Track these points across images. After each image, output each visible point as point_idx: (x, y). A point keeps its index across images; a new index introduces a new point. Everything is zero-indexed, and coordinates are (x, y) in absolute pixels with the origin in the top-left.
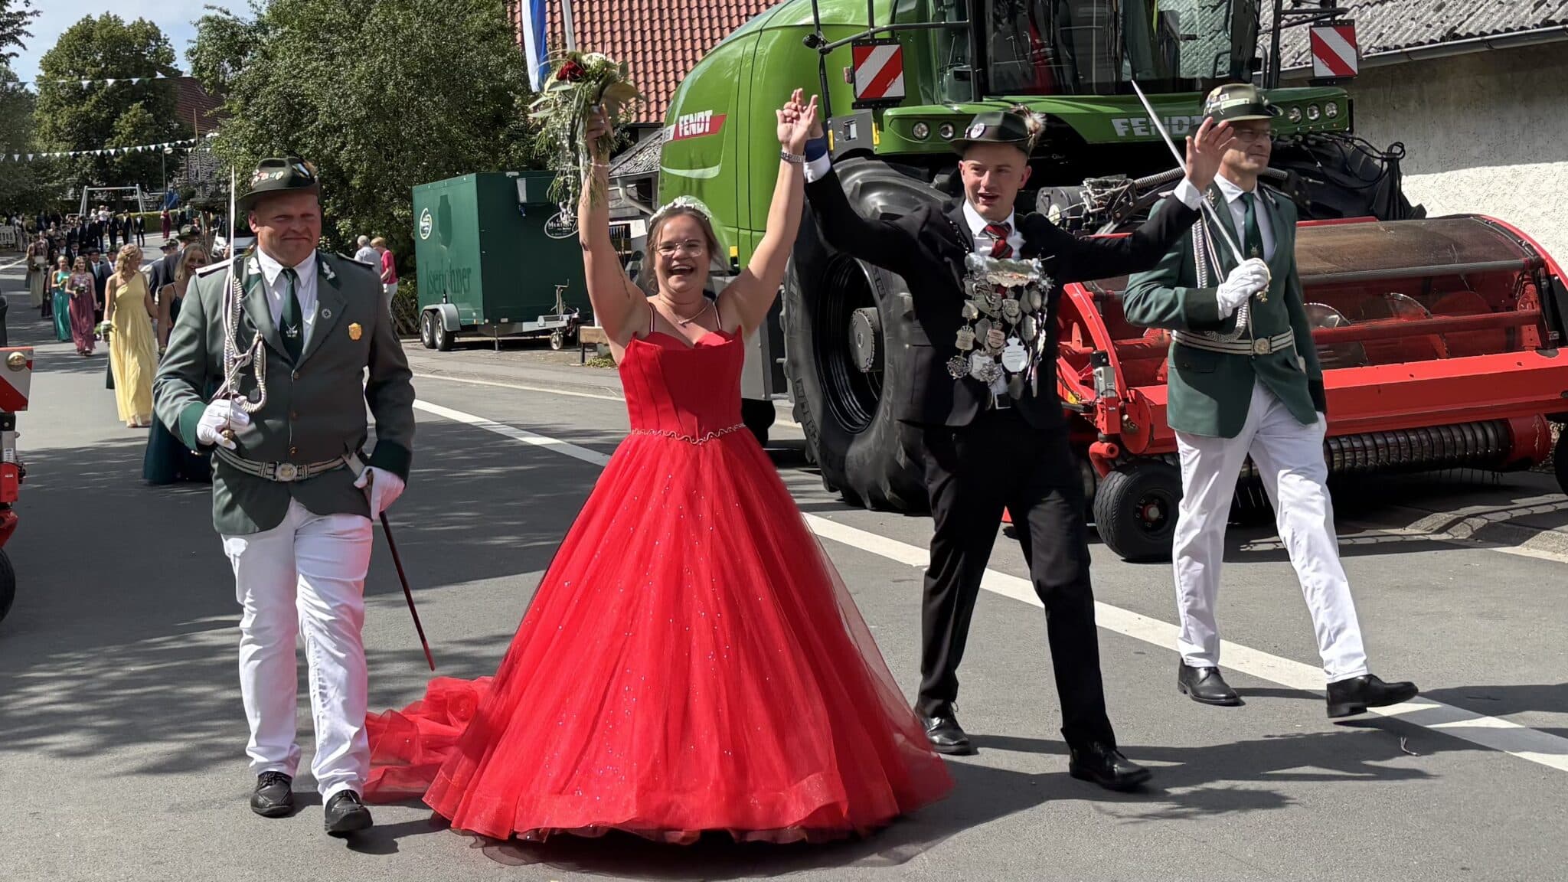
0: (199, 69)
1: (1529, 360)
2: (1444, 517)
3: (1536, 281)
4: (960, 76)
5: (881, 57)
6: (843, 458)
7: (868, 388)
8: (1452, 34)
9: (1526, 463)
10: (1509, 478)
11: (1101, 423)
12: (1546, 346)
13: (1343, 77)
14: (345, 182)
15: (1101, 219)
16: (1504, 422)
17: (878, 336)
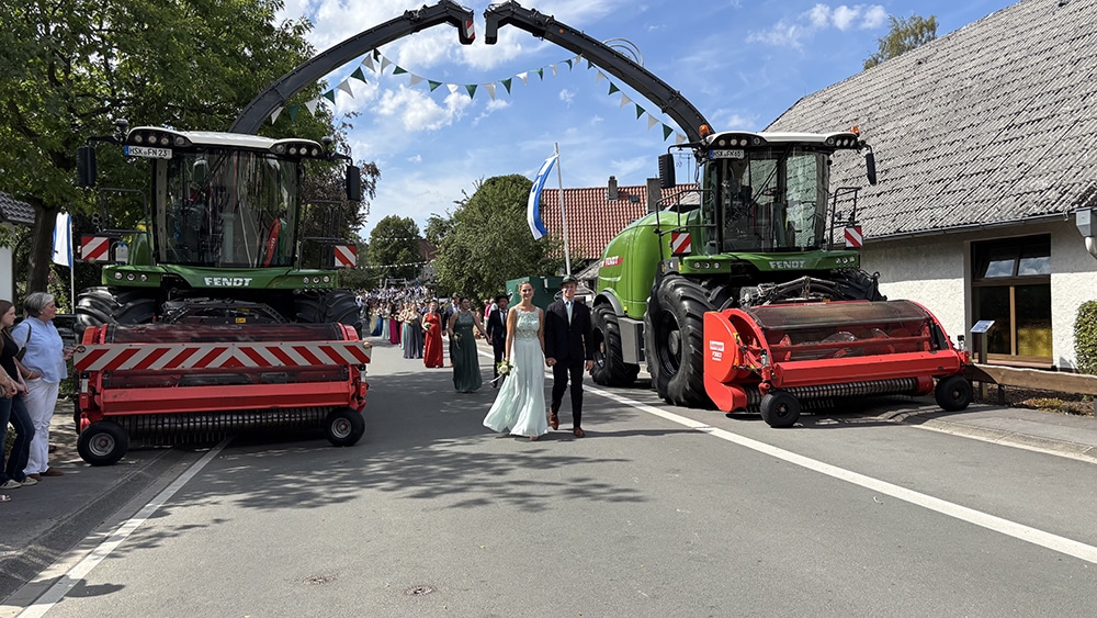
0: (429, 237)
1: (926, 355)
2: (893, 413)
3: (929, 325)
4: (712, 245)
5: (682, 237)
6: (666, 387)
7: (675, 361)
8: (898, 231)
9: (923, 393)
10: (917, 399)
11: (764, 376)
12: (932, 350)
13: (857, 247)
14: (481, 279)
15: (765, 299)
16: (916, 378)
17: (680, 341)
